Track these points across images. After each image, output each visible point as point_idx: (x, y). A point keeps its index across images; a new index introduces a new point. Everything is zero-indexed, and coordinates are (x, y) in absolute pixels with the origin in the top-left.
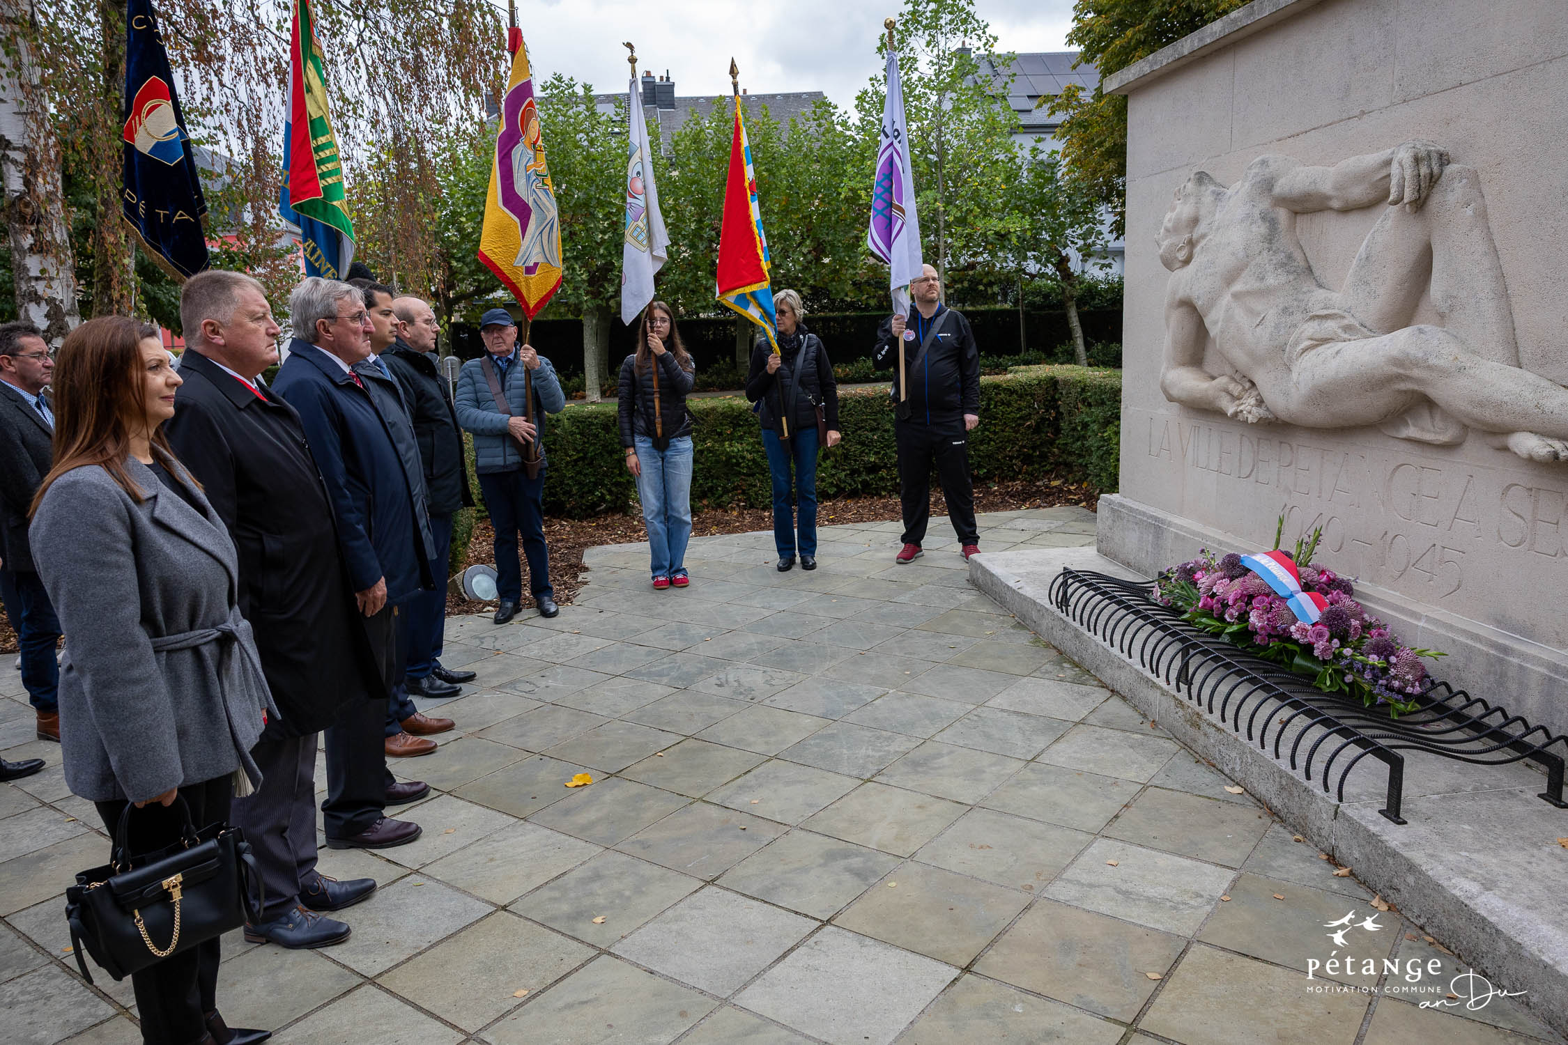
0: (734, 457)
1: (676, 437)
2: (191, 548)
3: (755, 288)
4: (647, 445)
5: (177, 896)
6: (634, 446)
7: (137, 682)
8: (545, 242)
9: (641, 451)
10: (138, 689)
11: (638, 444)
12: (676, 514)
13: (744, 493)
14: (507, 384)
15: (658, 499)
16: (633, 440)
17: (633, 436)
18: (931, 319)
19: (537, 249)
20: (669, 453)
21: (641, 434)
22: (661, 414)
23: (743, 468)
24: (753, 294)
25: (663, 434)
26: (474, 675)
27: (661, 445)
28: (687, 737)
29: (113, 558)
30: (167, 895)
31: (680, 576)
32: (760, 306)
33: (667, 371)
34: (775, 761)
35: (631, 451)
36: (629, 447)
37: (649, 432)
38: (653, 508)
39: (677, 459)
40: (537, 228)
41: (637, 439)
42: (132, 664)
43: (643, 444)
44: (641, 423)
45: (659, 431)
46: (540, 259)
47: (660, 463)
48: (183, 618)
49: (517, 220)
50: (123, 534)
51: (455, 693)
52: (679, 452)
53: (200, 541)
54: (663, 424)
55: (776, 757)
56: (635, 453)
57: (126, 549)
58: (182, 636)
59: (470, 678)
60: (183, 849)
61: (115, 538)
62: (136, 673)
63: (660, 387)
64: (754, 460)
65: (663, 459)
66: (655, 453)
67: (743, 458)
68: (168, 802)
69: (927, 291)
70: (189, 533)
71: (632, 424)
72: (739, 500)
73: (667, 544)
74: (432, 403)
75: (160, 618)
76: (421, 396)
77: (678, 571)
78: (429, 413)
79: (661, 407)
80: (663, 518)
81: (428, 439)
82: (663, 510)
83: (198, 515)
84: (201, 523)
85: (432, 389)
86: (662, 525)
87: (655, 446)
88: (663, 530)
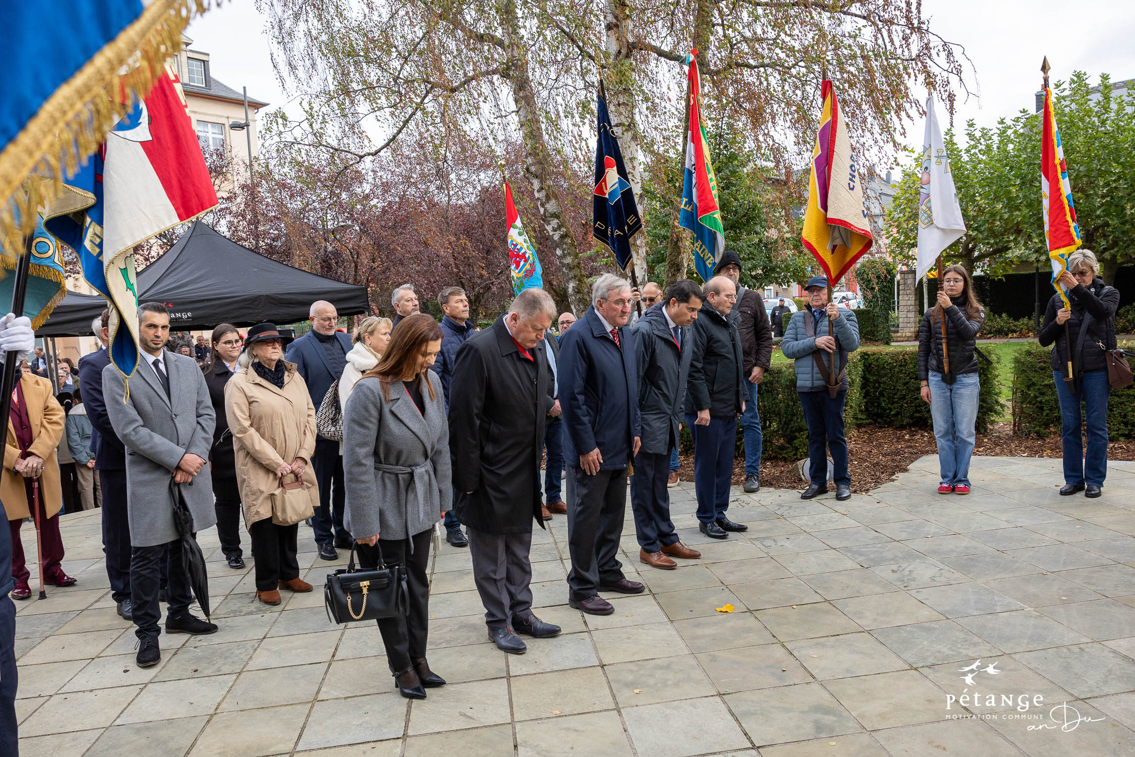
1: (962, 373)
2: (404, 428)
4: (937, 379)
5: (365, 591)
6: (927, 379)
7: (363, 482)
9: (932, 383)
10: (363, 486)
11: (930, 378)
12: (961, 436)
14: (818, 329)
15: (946, 422)
16: (927, 375)
17: (927, 371)
20: (955, 386)
21: (933, 370)
22: (949, 356)
25: (950, 371)
26: (746, 528)
27: (950, 379)
28: (826, 600)
29: (367, 424)
30: (360, 590)
31: (962, 486)
33: (953, 322)
34: (866, 634)
35: (924, 383)
36: (922, 380)
37: (939, 369)
39: (962, 391)
41: (930, 374)
42: (362, 474)
43: (934, 378)
44: (934, 362)
45: (946, 369)
47: (948, 394)
48: (392, 459)
50: (375, 413)
51: (724, 537)
52: (965, 386)
53: (410, 425)
54: (950, 363)
55: (869, 632)
56: (928, 385)
57: (375, 421)
58: (391, 467)
59: (741, 529)
60: (376, 570)
61: (370, 415)
62: (363, 478)
63: (947, 333)
65: (951, 390)
66: (944, 385)
68: (372, 545)
70: (406, 421)
71: (927, 361)
73: (953, 458)
74: (719, 344)
75: (382, 456)
76: (711, 339)
77: (960, 481)
78: (716, 350)
79: (948, 350)
80: (951, 438)
81: (714, 367)
82: (950, 430)
83: (419, 413)
84: (417, 416)
85: (721, 335)
86: (949, 443)
87: (944, 379)
88: (950, 447)
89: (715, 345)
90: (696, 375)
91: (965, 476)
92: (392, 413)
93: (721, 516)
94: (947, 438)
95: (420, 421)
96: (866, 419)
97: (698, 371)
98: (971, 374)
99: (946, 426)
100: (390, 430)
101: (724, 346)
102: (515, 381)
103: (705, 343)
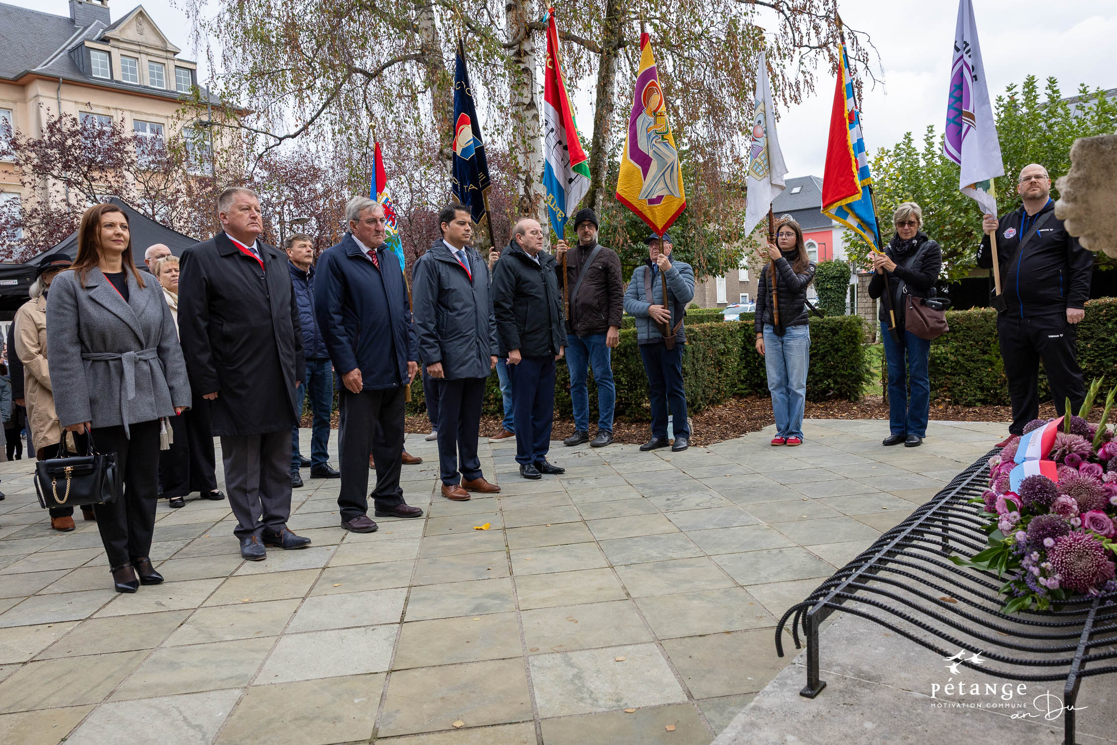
0: (938, 358)
2: (105, 312)
3: (850, 200)
4: (770, 331)
5: (68, 476)
6: (762, 332)
8: (668, 181)
9: (765, 335)
11: (765, 331)
13: (949, 390)
14: (655, 283)
15: (779, 374)
16: (762, 328)
17: (762, 325)
18: (1034, 216)
19: (661, 185)
20: (785, 338)
21: (766, 324)
22: (779, 308)
23: (948, 368)
24: (849, 206)
25: (780, 323)
26: (564, 471)
27: (780, 331)
30: (64, 475)
31: (793, 438)
32: (857, 216)
33: (781, 274)
35: (759, 335)
36: (758, 333)
37: (771, 322)
38: (774, 381)
39: (791, 343)
40: (659, 170)
41: (764, 327)
43: (768, 331)
44: (768, 316)
45: (776, 320)
46: (664, 192)
47: (780, 346)
48: (99, 345)
49: (640, 167)
51: (537, 477)
52: (794, 338)
53: (111, 308)
54: (780, 316)
55: (598, 542)
56: (762, 338)
58: (99, 354)
63: (778, 286)
64: (957, 362)
65: (782, 343)
66: (776, 337)
67: (947, 359)
68: (80, 432)
69: (1029, 189)
70: (107, 305)
72: (945, 396)
73: (786, 411)
74: (528, 284)
75: (88, 343)
76: (519, 280)
77: (792, 433)
78: (525, 291)
79: (778, 302)
80: (784, 390)
81: (525, 308)
82: (784, 383)
83: (121, 298)
84: (119, 301)
85: (531, 276)
86: (782, 395)
87: (775, 332)
88: (783, 400)
89: (524, 286)
90: (504, 316)
91: (798, 428)
92: (92, 299)
93: (540, 459)
94: (780, 391)
95: (123, 305)
96: (745, 389)
97: (507, 312)
98: (800, 327)
99: (779, 379)
100: (89, 314)
101: (534, 286)
102: (241, 280)
103: (514, 284)
